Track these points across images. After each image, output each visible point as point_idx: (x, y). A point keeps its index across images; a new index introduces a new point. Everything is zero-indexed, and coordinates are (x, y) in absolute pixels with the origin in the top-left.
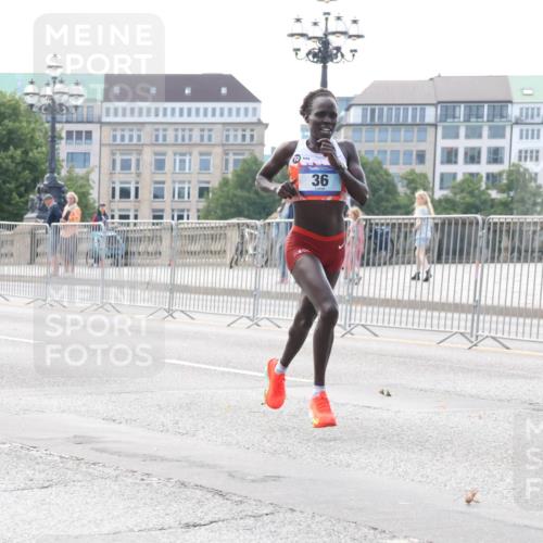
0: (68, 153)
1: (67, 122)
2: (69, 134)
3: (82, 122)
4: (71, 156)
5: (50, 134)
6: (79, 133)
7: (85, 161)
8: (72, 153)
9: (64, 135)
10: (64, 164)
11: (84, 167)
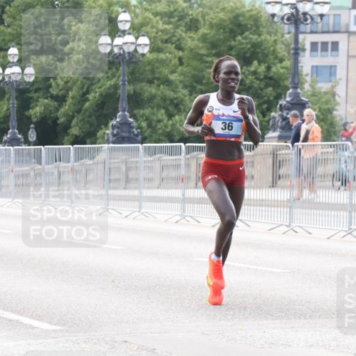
0: (312, 67)
1: (312, 32)
2: (314, 45)
3: (328, 32)
4: (316, 69)
5: (293, 46)
6: (325, 44)
7: (331, 75)
8: (317, 67)
9: (308, 47)
10: (308, 78)
11: (330, 81)
